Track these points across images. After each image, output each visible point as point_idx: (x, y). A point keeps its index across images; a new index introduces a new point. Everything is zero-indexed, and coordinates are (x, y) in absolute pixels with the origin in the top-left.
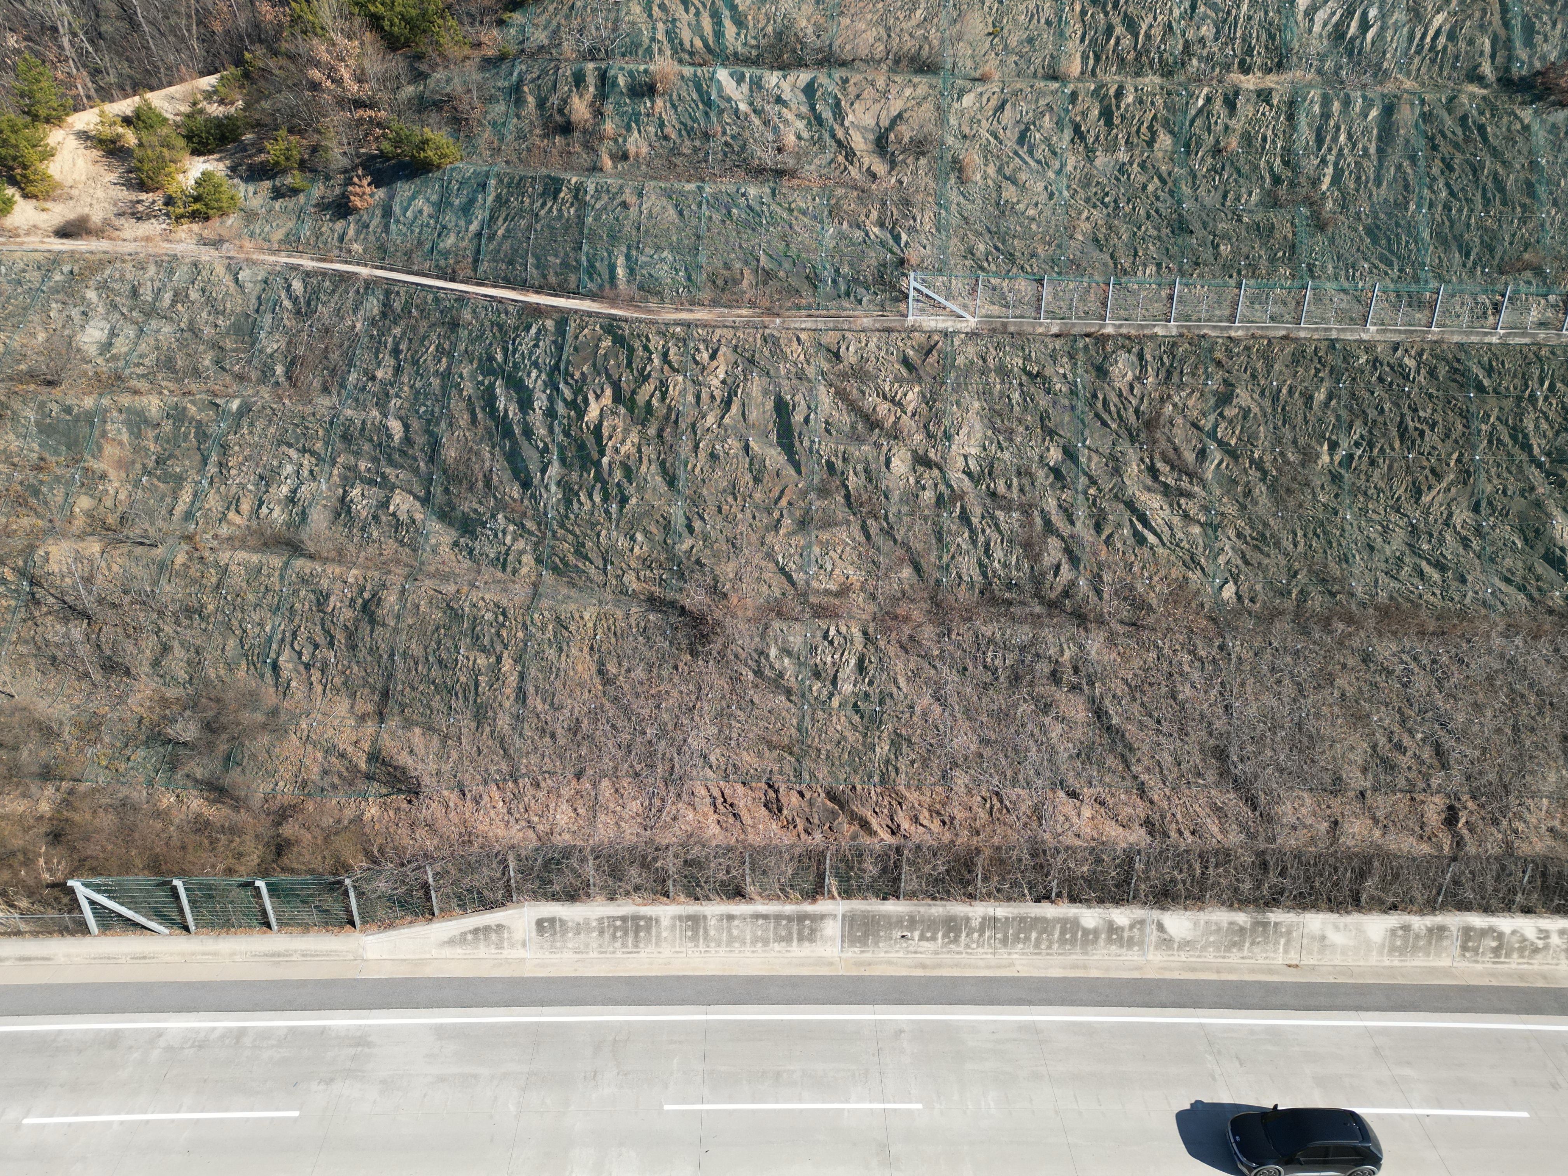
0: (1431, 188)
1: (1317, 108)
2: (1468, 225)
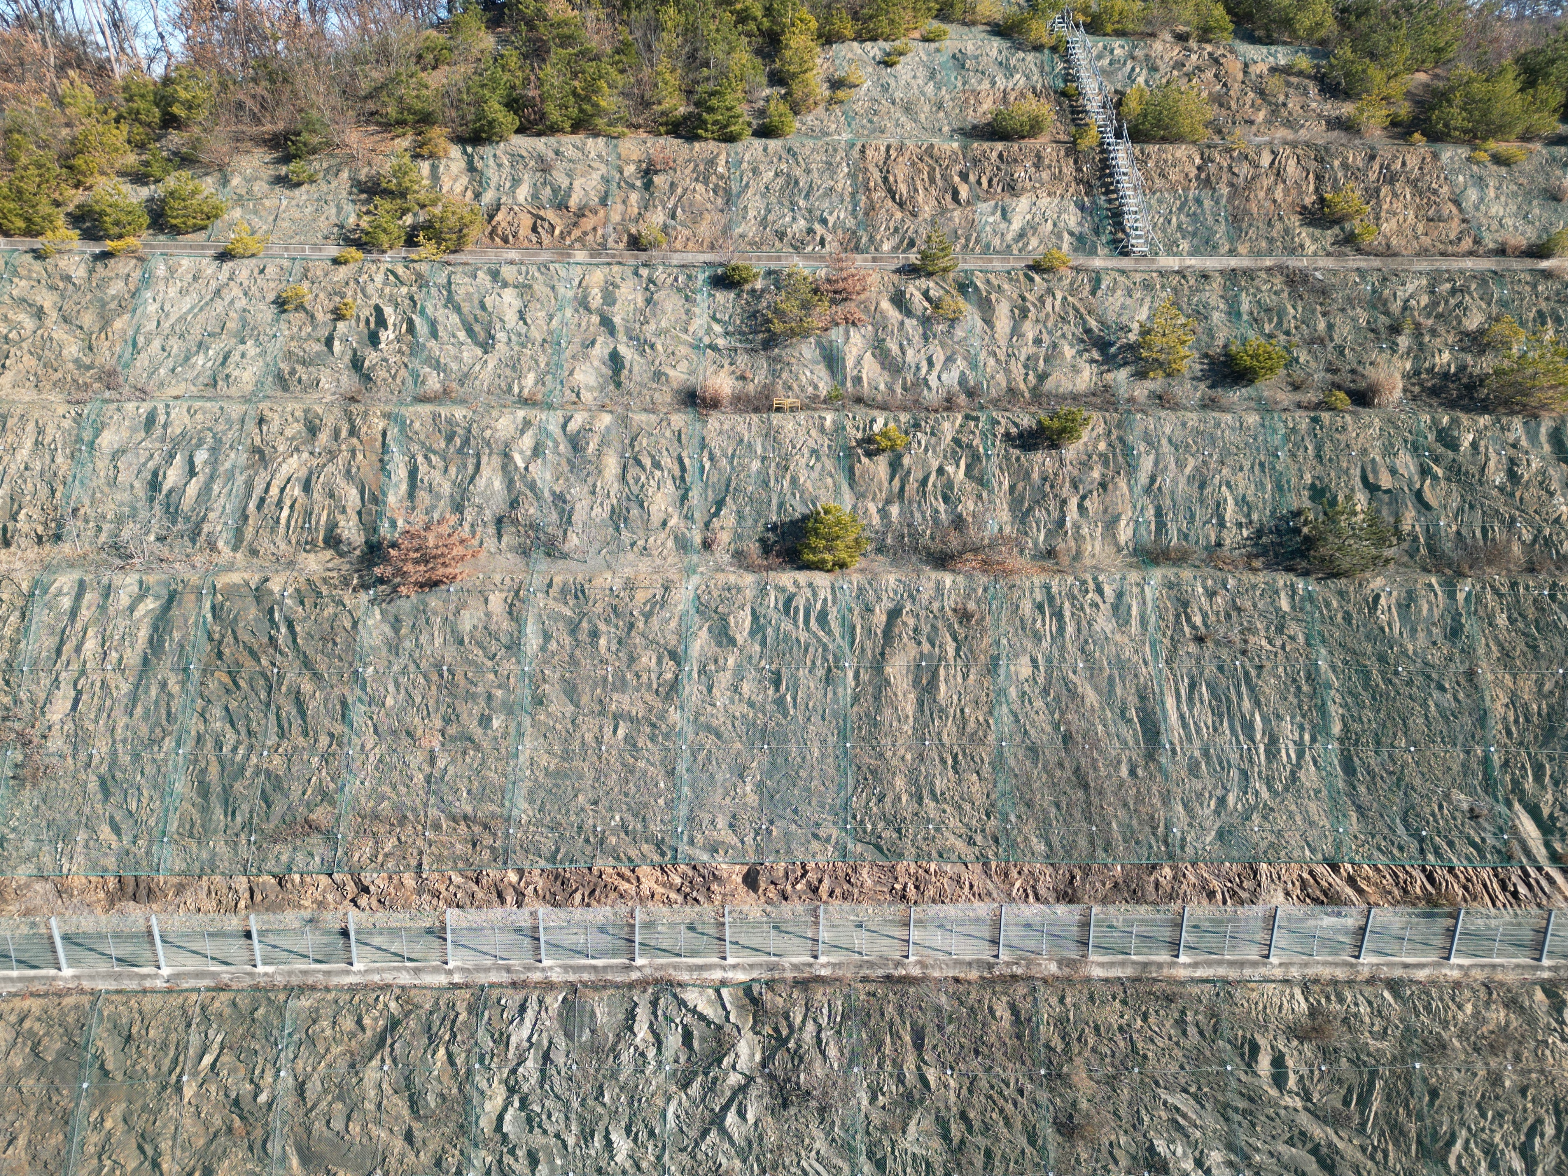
0: (202, 715)
1: (66, 603)
2: (243, 769)
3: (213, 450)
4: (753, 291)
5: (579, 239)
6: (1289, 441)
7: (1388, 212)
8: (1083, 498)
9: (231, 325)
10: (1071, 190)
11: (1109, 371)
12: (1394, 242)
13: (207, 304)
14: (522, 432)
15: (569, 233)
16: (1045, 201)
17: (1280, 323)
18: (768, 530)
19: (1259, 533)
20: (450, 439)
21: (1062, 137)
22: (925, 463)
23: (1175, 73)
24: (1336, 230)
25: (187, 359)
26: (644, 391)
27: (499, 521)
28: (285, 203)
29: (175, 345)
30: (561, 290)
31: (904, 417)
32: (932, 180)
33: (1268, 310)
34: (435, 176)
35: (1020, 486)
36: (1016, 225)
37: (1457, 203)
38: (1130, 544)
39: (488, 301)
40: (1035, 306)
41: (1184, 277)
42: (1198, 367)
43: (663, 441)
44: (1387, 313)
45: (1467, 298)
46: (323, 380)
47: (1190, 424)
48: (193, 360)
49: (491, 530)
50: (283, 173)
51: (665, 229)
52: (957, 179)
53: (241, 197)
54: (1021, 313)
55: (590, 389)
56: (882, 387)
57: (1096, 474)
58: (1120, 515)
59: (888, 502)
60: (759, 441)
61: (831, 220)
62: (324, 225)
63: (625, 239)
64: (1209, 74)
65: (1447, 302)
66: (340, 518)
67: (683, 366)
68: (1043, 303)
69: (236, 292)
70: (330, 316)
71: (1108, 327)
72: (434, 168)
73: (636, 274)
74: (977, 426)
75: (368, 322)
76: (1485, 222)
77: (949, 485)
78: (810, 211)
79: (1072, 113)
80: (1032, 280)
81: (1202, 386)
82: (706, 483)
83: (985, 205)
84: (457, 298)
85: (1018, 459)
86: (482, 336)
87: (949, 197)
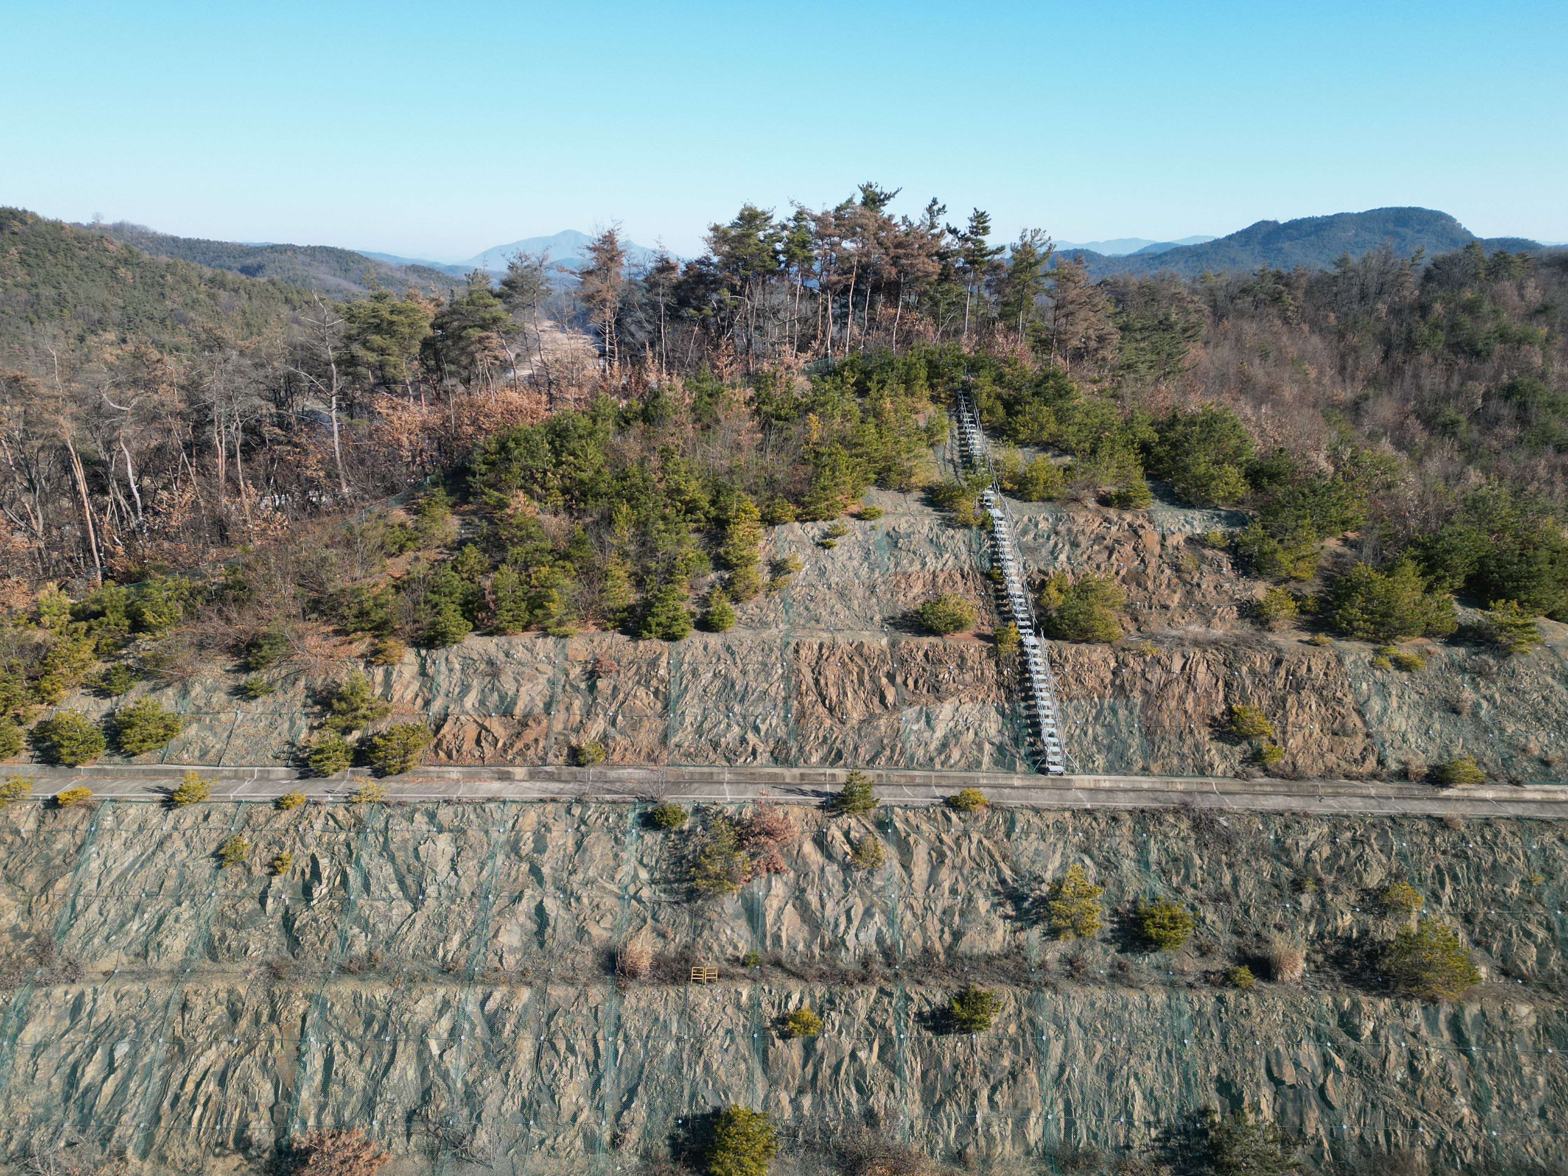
3: (134, 1043)
4: (682, 832)
5: (520, 753)
6: (1195, 1024)
7: (1294, 725)
8: (994, 1089)
9: (169, 884)
10: (992, 695)
11: (1022, 929)
12: (1300, 761)
13: (149, 859)
14: (441, 1014)
15: (512, 745)
16: (967, 707)
17: (1187, 877)
18: (678, 1125)
19: (1168, 1134)
20: (368, 1023)
21: (987, 630)
22: (838, 1047)
23: (1096, 548)
24: (1245, 745)
25: (122, 925)
26: (567, 954)
27: (410, 1116)
28: (240, 717)
29: (113, 910)
30: (494, 835)
31: (820, 990)
32: (861, 682)
33: (1176, 860)
34: (387, 683)
35: (932, 1073)
36: (939, 733)
37: (1361, 714)
38: (1040, 1145)
39: (421, 848)
40: (951, 849)
41: (1095, 819)
42: (1109, 926)
43: (580, 1019)
44: (1289, 865)
45: (1367, 850)
46: (252, 947)
47: (1097, 1005)
48: (128, 927)
49: (401, 1129)
50: (242, 683)
51: (604, 738)
52: (884, 681)
53: (199, 708)
54: (938, 859)
55: (513, 950)
56: (801, 947)
57: (1006, 1062)
58: (1029, 1110)
59: (801, 1091)
60: (675, 1018)
61: (763, 728)
62: (276, 742)
63: (565, 751)
64: (1128, 548)
65: (1348, 854)
66: (252, 1116)
67: (607, 922)
68: (959, 847)
69: (178, 843)
70: (267, 870)
71: (1023, 877)
72: (388, 674)
73: (569, 811)
74: (890, 1003)
75: (303, 872)
76: (1388, 736)
77: (861, 1073)
78: (744, 718)
79: (997, 598)
80: (949, 819)
81: (1112, 950)
82: (620, 1069)
83: (910, 711)
84: (392, 847)
85: (930, 1043)
86: (414, 888)
87: (876, 700)
